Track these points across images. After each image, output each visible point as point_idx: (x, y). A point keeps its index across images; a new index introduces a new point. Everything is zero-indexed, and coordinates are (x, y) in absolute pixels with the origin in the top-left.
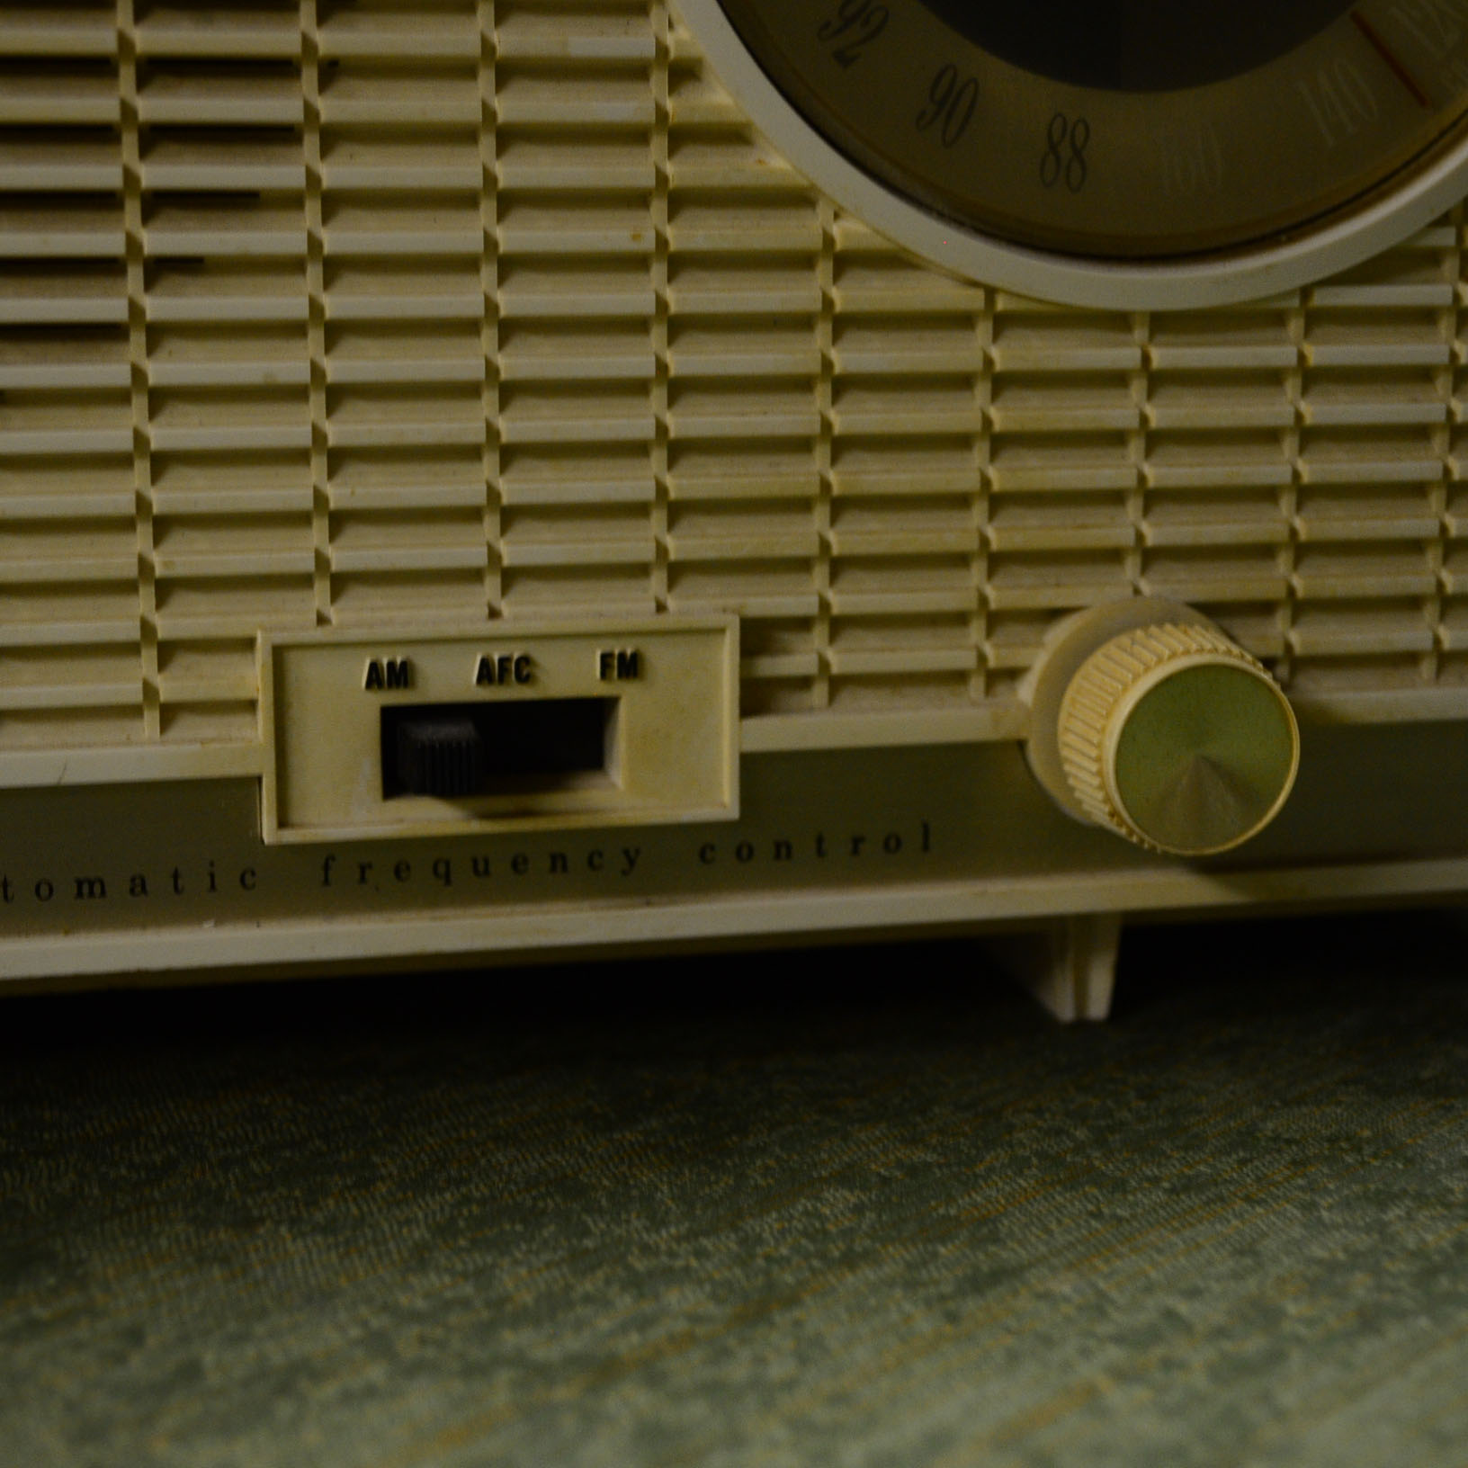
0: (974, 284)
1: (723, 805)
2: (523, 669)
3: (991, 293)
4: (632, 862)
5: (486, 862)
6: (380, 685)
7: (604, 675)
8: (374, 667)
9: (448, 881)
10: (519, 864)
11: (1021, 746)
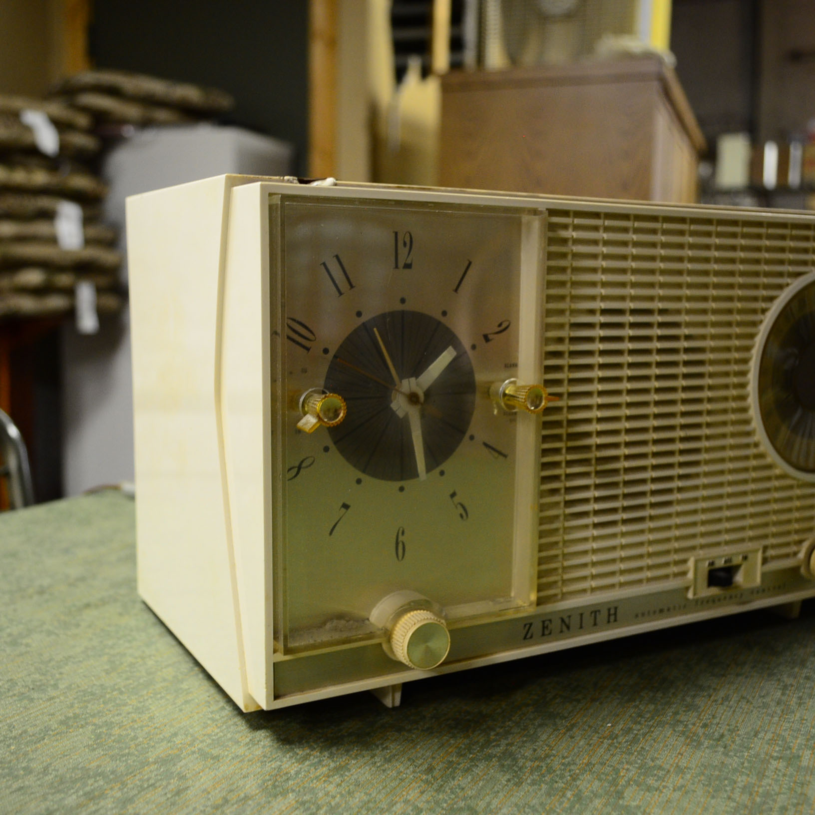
0: (795, 479)
1: (758, 583)
4: (742, 596)
6: (710, 566)
7: (742, 559)
8: (709, 562)
9: (714, 603)
10: (725, 598)
11: (800, 567)
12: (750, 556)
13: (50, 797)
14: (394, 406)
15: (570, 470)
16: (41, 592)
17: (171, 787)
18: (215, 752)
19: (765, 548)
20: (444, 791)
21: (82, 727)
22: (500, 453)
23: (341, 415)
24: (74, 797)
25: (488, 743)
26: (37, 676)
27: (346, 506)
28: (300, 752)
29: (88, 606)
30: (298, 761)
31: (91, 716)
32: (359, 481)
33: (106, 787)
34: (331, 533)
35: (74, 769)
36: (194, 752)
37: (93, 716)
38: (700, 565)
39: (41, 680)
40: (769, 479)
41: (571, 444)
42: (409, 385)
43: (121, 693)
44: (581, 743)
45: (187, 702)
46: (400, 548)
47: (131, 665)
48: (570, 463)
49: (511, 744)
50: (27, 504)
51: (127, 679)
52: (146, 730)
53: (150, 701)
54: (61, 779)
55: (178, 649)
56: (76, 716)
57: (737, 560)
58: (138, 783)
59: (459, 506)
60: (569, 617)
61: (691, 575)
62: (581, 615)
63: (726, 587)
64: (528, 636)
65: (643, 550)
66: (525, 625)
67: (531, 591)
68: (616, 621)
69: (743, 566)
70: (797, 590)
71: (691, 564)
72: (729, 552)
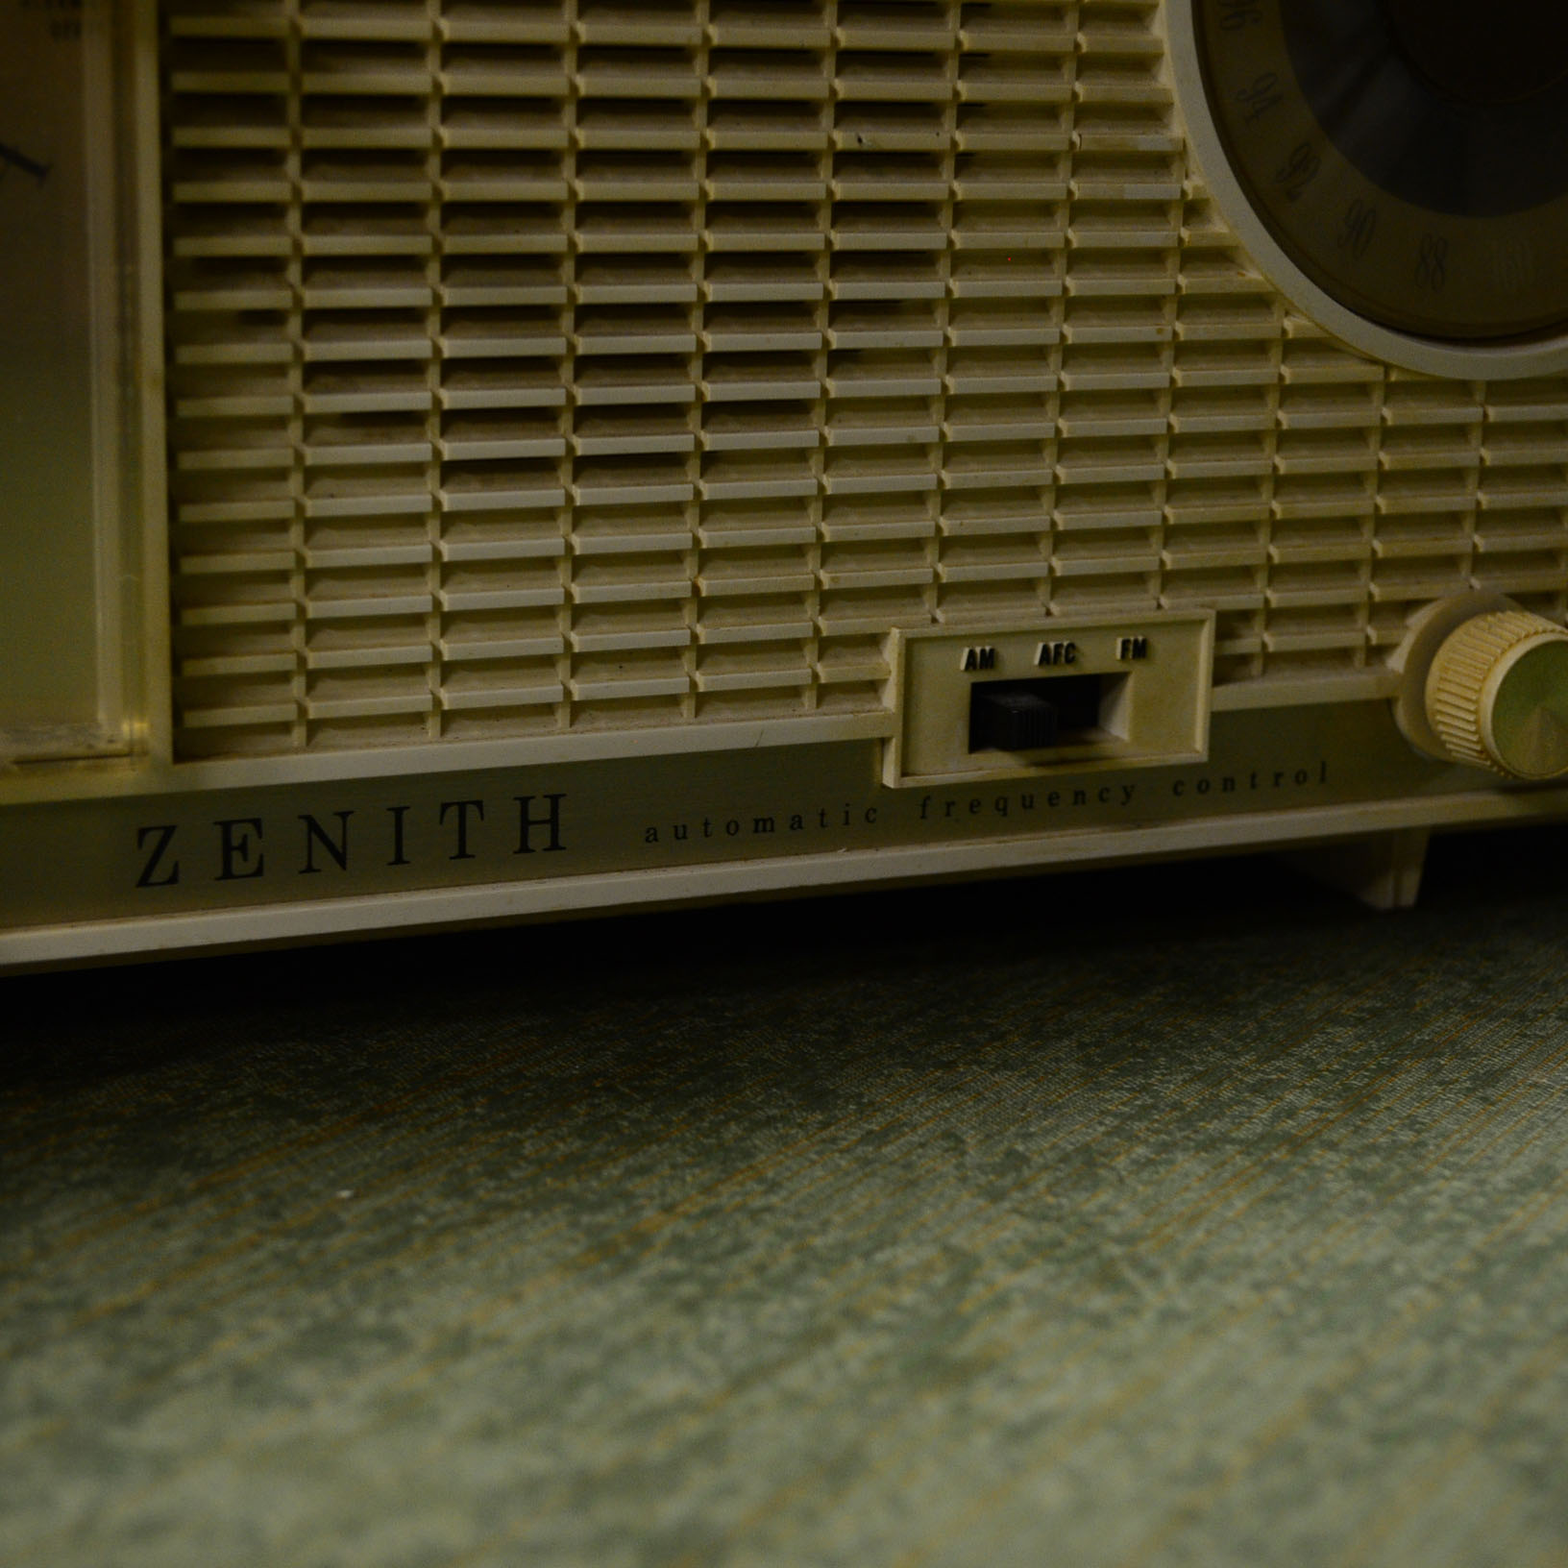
0: (1374, 362)
1: (1197, 752)
2: (1070, 654)
3: (1388, 367)
4: (1128, 795)
5: (1032, 797)
6: (975, 668)
7: (1124, 655)
8: (972, 654)
9: (1005, 815)
10: (1053, 799)
11: (1389, 703)
12: (1160, 644)
15: (318, 244)
19: (1229, 625)
38: (931, 659)
40: (1258, 348)
41: (317, 137)
44: (176, 1244)
48: (318, 214)
57: (1100, 657)
60: (344, 815)
61: (891, 698)
62: (398, 812)
63: (1049, 754)
64: (161, 873)
65: (674, 584)
66: (143, 833)
67: (134, 700)
68: (555, 846)
69: (1130, 684)
70: (1378, 796)
71: (891, 655)
72: (1063, 623)
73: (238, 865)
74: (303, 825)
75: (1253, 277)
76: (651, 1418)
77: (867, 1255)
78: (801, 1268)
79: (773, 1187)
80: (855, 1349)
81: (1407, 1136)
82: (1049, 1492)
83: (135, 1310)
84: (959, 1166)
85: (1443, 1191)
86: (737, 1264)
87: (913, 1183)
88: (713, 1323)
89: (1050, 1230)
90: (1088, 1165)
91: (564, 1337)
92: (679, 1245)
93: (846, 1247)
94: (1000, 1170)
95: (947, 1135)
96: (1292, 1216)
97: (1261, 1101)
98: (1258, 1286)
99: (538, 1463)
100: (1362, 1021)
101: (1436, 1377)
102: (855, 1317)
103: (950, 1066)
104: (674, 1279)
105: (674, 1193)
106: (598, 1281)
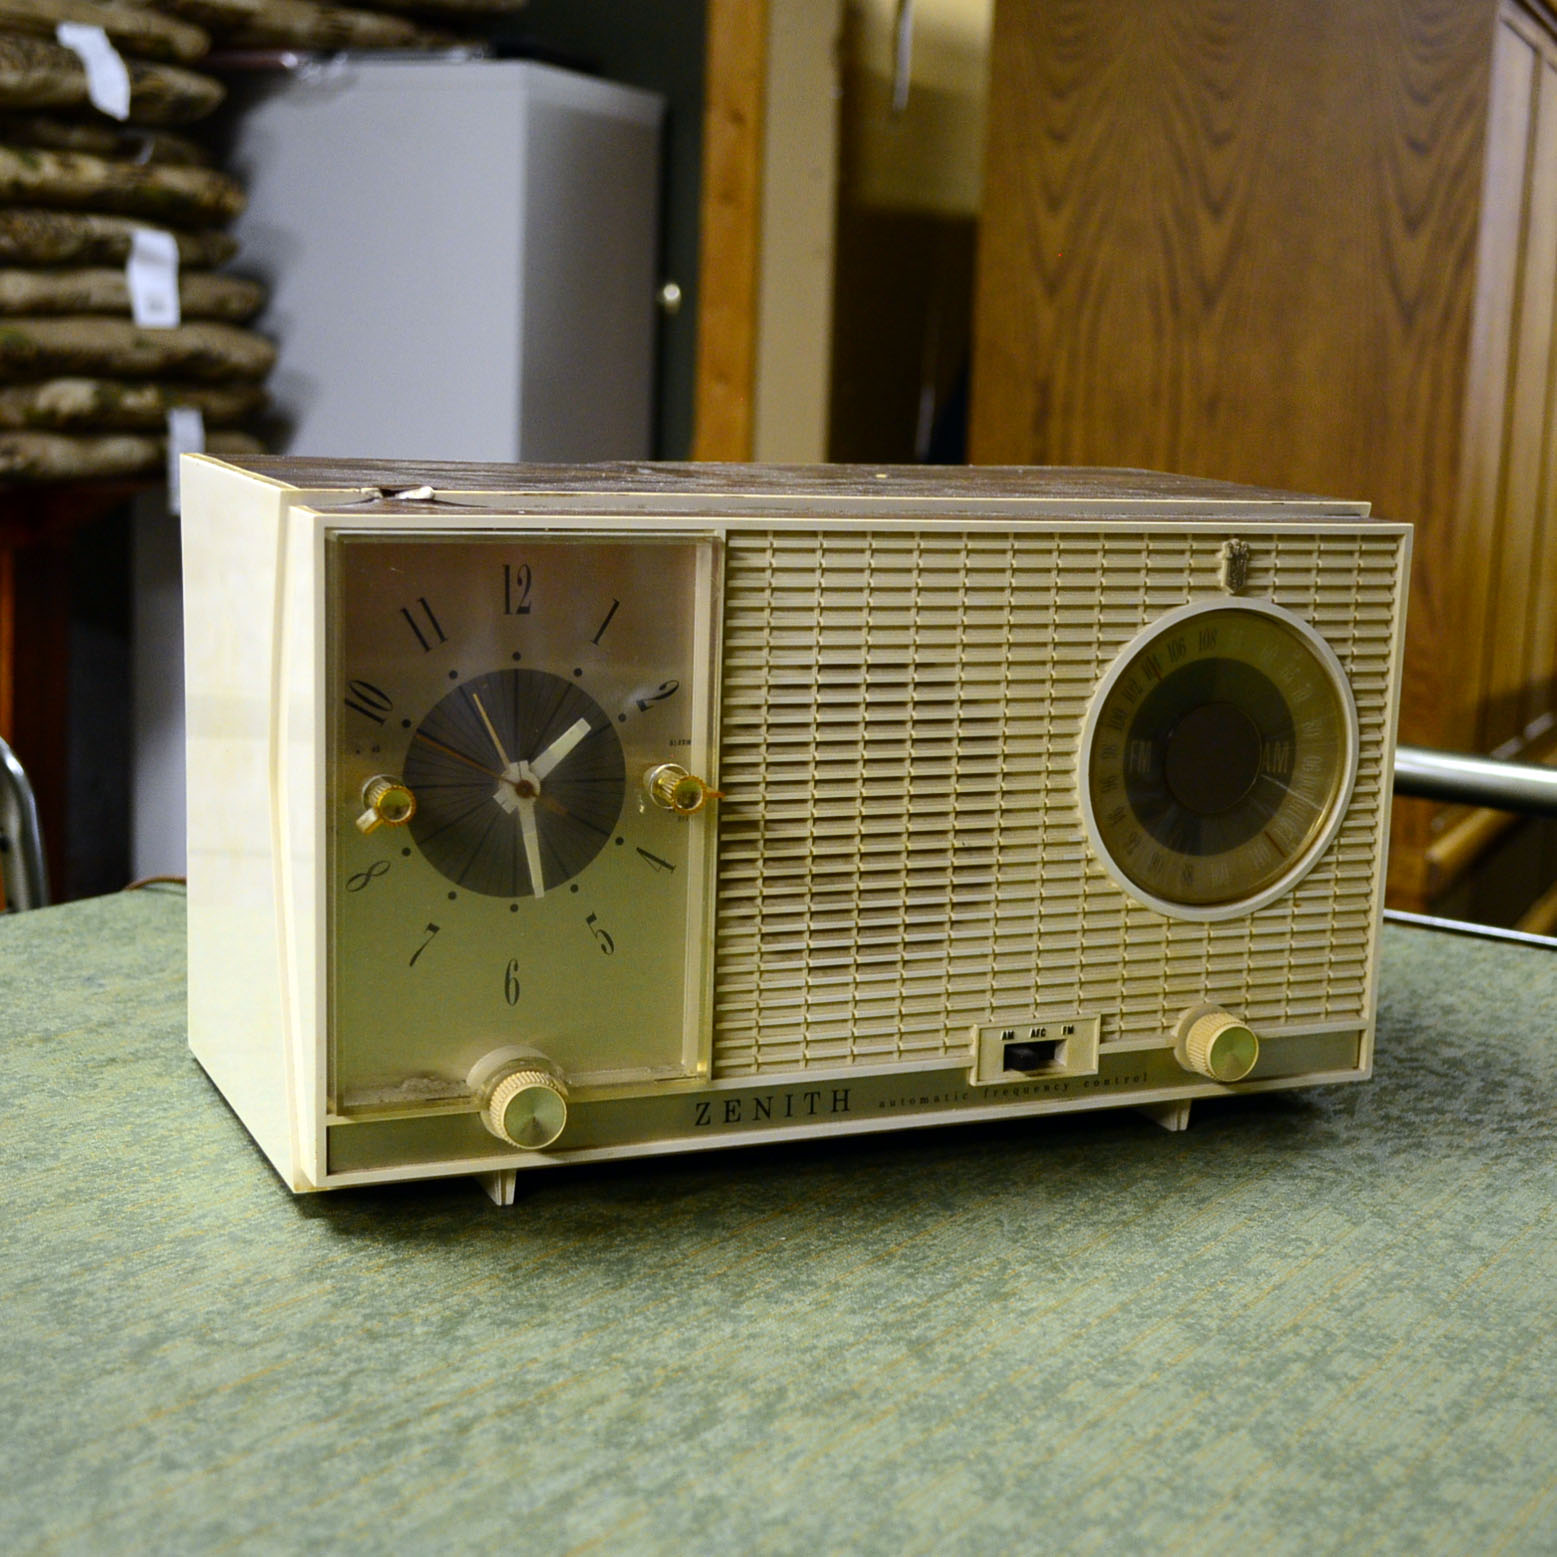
0: (1164, 916)
1: (1093, 1070)
2: (1043, 1033)
3: (1168, 918)
4: (1066, 1087)
5: (1029, 1089)
6: (1006, 1039)
7: (1064, 1033)
8: (1004, 1033)
9: (1017, 1095)
10: (1036, 1089)
11: (1172, 1049)
12: (1078, 1028)
13: (39, 1265)
14: (498, 797)
15: (768, 891)
16: (46, 1039)
17: (185, 1265)
18: (248, 1237)
19: (1106, 1019)
20: (521, 1289)
21: (86, 1201)
22: (663, 863)
23: (409, 813)
24: (68, 1267)
25: (606, 1248)
26: (33, 1144)
27: (433, 928)
28: (357, 1243)
29: (113, 1060)
30: (350, 1251)
31: (100, 1191)
32: (452, 896)
33: (106, 1260)
34: (412, 963)
35: (69, 1242)
36: (221, 1235)
37: (102, 1191)
38: (987, 1035)
39: (36, 1149)
40: (1115, 912)
41: (769, 854)
42: (517, 770)
43: (142, 1168)
44: (730, 1255)
45: (228, 1184)
46: (512, 989)
47: (162, 1138)
48: (768, 880)
49: (634, 1251)
50: (35, 904)
51: (153, 1154)
52: (167, 1209)
53: (179, 1180)
54: (54, 1249)
55: (232, 1123)
56: (79, 1190)
57: (1054, 1033)
58: (147, 1259)
59: (599, 934)
60: (770, 1098)
61: (973, 1051)
62: (789, 1097)
63: (1035, 1072)
64: (704, 1121)
65: (892, 1009)
66: (698, 1105)
67: (700, 1057)
68: (846, 1109)
69: (1067, 1043)
70: (1168, 1085)
71: (973, 1034)
72: (1040, 1021)
73: (731, 1118)
74: (755, 1102)
75: (1114, 886)
76: (904, 1308)
77: (970, 1260)
78: (948, 1264)
79: (935, 1238)
80: (969, 1289)
81: (1167, 1222)
82: (1034, 1329)
83: (725, 1275)
84: (1002, 1231)
85: (1177, 1240)
86: (925, 1263)
87: (986, 1236)
88: (920, 1281)
89: (1034, 1252)
90: (1049, 1230)
91: (870, 1285)
92: (904, 1256)
93: (963, 1257)
94: (1017, 1233)
95: (996, 1220)
96: (1121, 1249)
97: (1114, 1208)
98: (1106, 1271)
99: (870, 1320)
100: (1157, 1178)
101: (1164, 1299)
102: (969, 1281)
103: (997, 1194)
104: (906, 1267)
105: (900, 1238)
106: (878, 1267)
